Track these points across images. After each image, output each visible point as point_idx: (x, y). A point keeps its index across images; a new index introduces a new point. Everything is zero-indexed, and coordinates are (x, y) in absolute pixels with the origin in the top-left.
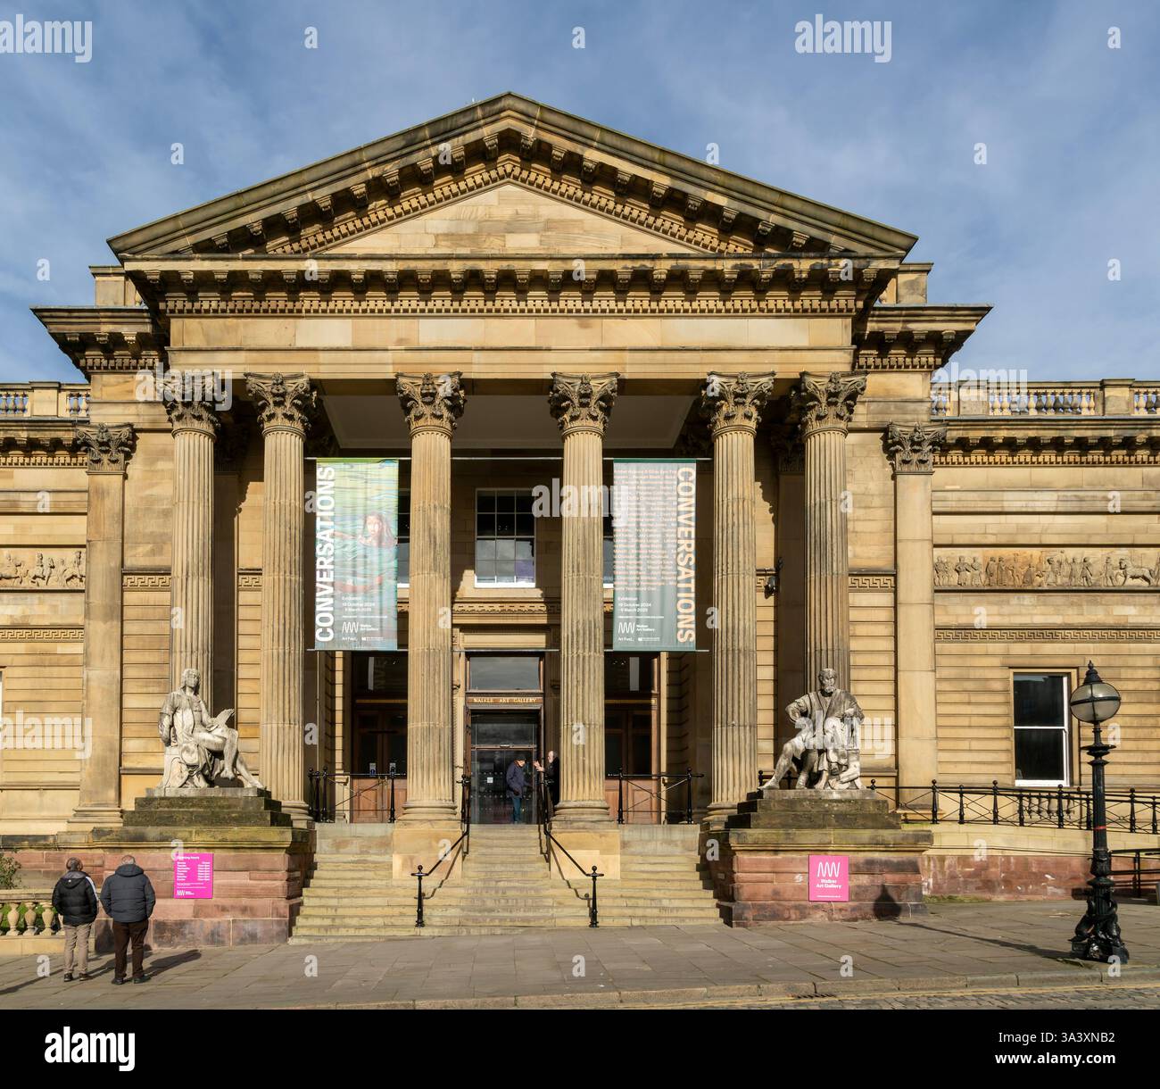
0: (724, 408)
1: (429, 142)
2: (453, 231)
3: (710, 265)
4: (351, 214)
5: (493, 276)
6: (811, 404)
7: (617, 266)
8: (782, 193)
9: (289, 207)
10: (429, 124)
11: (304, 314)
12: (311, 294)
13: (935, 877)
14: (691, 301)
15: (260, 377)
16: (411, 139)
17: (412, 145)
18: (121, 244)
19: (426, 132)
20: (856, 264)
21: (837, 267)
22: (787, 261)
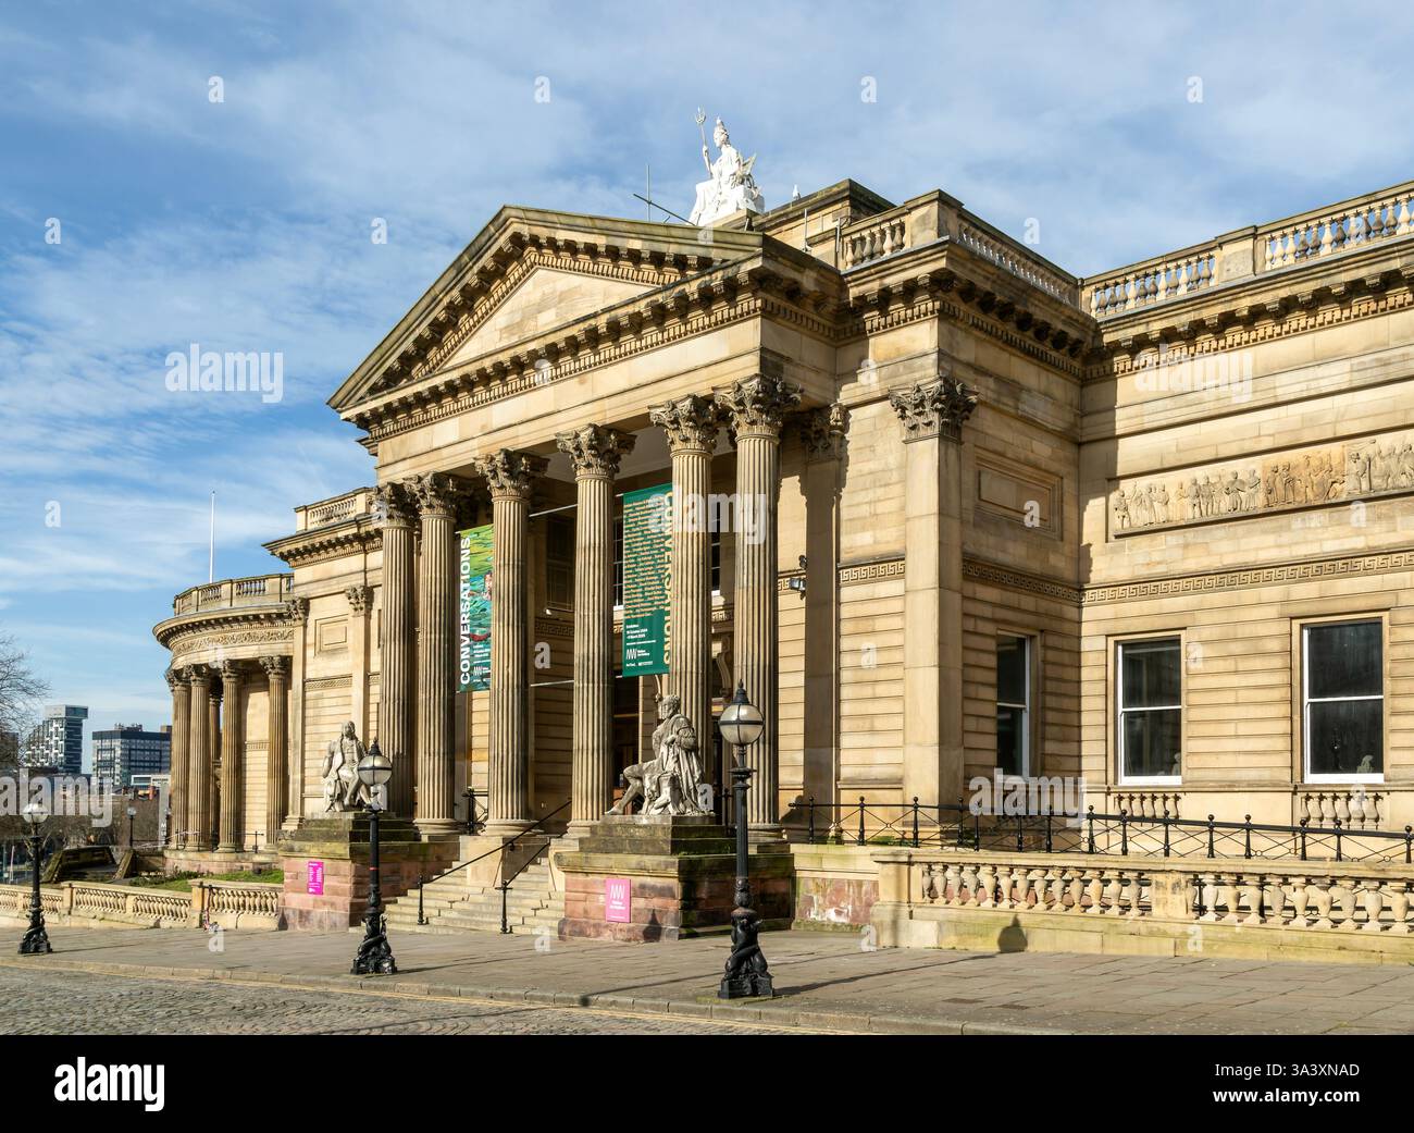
1: (470, 264)
2: (510, 322)
3: (629, 310)
4: (451, 331)
5: (508, 364)
9: (409, 346)
10: (465, 252)
16: (459, 267)
17: (461, 271)
18: (333, 403)
19: (466, 258)
20: (730, 272)
21: (717, 279)
22: (681, 288)
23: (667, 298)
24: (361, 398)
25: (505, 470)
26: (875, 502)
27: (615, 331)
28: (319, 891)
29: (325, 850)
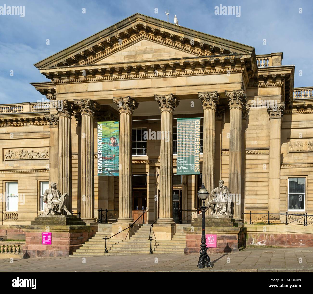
0: (204, 103)
1: (117, 30)
2: (129, 54)
3: (195, 60)
4: (100, 52)
5: (136, 68)
6: (229, 100)
7: (169, 62)
8: (214, 37)
9: (81, 52)
10: (116, 25)
11: (89, 81)
12: (90, 76)
13: (267, 240)
14: (194, 71)
15: (78, 100)
16: (111, 29)
17: (112, 31)
18: (37, 66)
19: (116, 27)
20: (238, 57)
21: (232, 58)
22: (217, 58)
23: (211, 60)
24: (53, 67)
25: (128, 103)
26: (258, 133)
27: (176, 66)
28: (49, 243)
29: (54, 228)
